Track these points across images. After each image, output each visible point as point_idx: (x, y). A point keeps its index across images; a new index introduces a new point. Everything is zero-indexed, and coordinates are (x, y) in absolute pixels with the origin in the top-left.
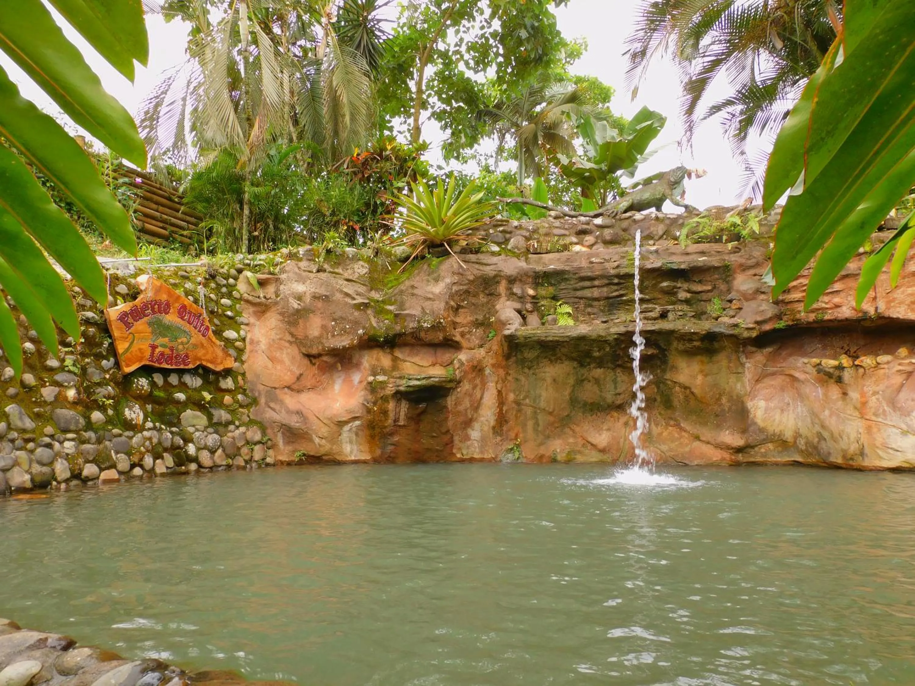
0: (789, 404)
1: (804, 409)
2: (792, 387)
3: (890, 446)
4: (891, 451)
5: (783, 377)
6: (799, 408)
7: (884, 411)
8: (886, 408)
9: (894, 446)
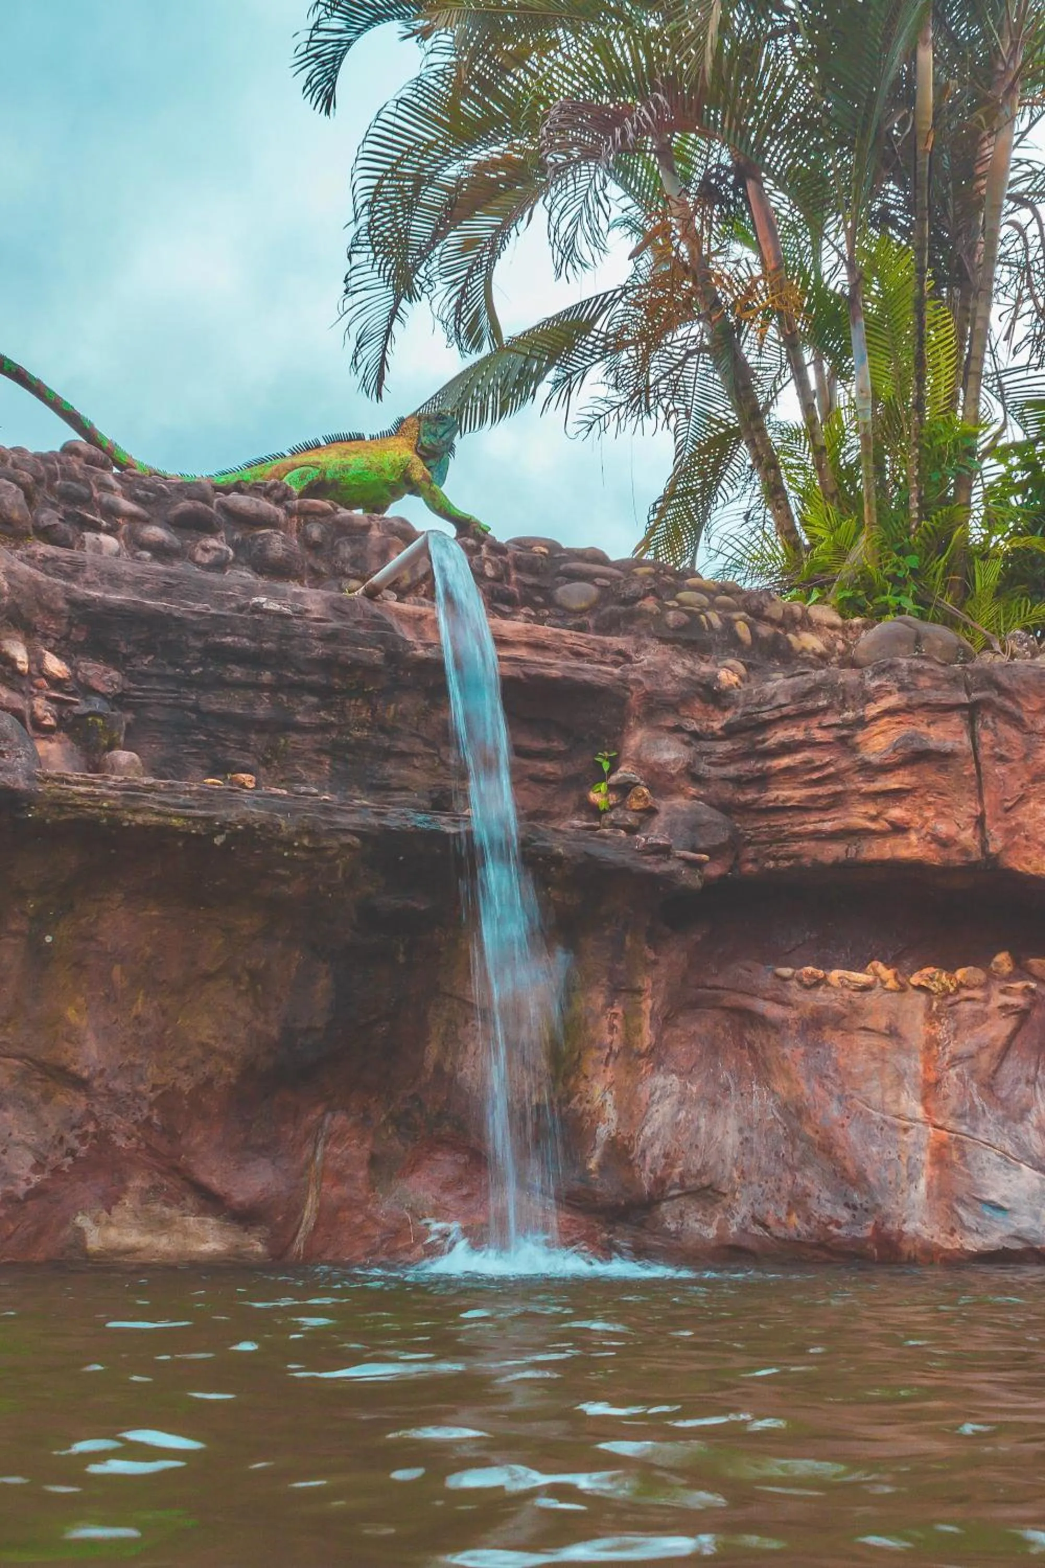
0: (728, 1089)
1: (770, 1103)
2: (740, 1041)
3: (986, 1197)
4: (988, 1212)
5: (717, 1015)
6: (756, 1101)
7: (973, 1106)
8: (976, 1100)
9: (993, 1197)
